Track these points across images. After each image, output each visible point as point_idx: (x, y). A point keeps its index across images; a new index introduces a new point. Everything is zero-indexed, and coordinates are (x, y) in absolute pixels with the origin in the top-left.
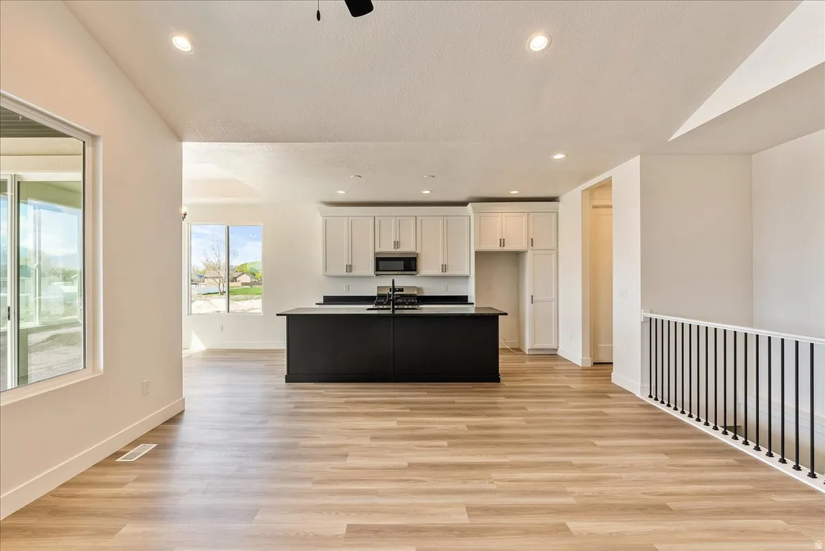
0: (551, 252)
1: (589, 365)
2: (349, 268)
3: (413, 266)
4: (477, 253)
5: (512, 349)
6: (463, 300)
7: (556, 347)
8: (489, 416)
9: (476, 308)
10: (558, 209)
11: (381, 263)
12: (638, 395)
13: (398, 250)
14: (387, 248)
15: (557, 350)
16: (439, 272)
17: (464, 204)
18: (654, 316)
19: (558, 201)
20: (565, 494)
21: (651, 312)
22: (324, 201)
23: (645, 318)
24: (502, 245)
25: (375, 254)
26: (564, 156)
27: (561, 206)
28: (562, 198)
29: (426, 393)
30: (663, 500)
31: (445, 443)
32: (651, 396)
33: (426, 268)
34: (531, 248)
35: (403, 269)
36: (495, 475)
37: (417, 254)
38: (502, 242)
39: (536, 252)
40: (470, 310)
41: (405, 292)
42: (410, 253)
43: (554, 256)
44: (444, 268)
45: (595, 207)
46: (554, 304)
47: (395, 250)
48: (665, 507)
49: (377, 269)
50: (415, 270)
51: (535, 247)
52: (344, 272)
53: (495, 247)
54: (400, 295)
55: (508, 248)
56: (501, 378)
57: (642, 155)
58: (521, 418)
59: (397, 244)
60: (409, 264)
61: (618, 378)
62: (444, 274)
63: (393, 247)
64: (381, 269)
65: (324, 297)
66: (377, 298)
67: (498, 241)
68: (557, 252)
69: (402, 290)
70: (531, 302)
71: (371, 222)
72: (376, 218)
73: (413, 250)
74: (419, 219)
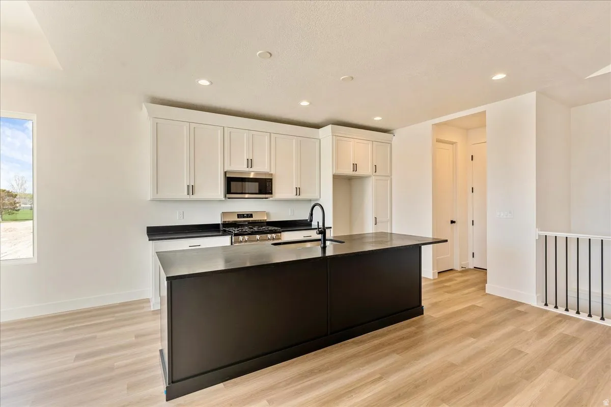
0: (387, 179)
1: (437, 276)
2: (191, 190)
3: (269, 188)
4: (333, 176)
10: (392, 141)
11: (233, 184)
13: (252, 170)
14: (239, 167)
16: (292, 195)
17: (317, 126)
19: (394, 134)
23: (539, 235)
24: (355, 170)
25: (225, 173)
28: (398, 132)
32: (546, 304)
33: (281, 190)
34: (374, 174)
35: (257, 192)
37: (271, 175)
38: (355, 168)
39: (378, 178)
41: (255, 218)
42: (265, 174)
43: (389, 182)
44: (298, 191)
45: (438, 141)
46: (389, 224)
47: (249, 170)
49: (229, 191)
50: (271, 193)
51: (377, 174)
52: (184, 195)
53: (350, 171)
54: (248, 221)
55: (358, 173)
59: (250, 163)
60: (264, 186)
62: (298, 197)
63: (245, 166)
64: (232, 192)
65: (148, 228)
66: (221, 226)
67: (352, 165)
68: (391, 179)
69: (251, 216)
70: (374, 223)
71: (220, 132)
72: (226, 129)
73: (267, 170)
74: (273, 137)
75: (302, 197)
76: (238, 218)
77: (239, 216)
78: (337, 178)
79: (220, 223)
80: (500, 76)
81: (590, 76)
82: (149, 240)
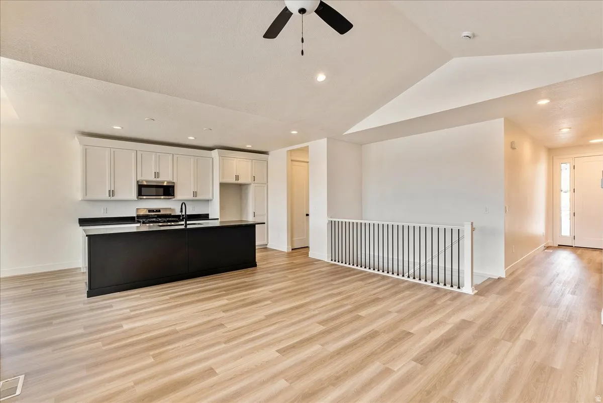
0: (264, 185)
1: (291, 250)
2: (112, 193)
3: (171, 192)
4: (220, 183)
6: (206, 217)
7: (267, 243)
8: (273, 284)
9: (221, 222)
10: (267, 159)
11: (142, 189)
12: (326, 260)
13: (157, 179)
14: (148, 177)
15: (267, 245)
16: (190, 197)
17: (210, 149)
18: (333, 220)
19: (268, 154)
20: (346, 305)
21: (331, 218)
22: (82, 131)
23: (329, 221)
25: (138, 182)
26: (297, 132)
27: (270, 158)
28: (270, 153)
29: (221, 281)
30: (375, 296)
31: (269, 302)
32: (332, 260)
33: (181, 193)
34: (253, 182)
35: (162, 194)
36: (312, 307)
37: (174, 183)
38: (237, 178)
39: (256, 185)
40: (216, 224)
41: (162, 213)
42: (169, 182)
43: (265, 188)
44: (195, 194)
45: (292, 161)
46: (266, 217)
47: (155, 179)
48: (378, 298)
49: (139, 194)
50: (174, 195)
51: (255, 181)
52: (106, 196)
53: (232, 180)
54: (157, 215)
55: (240, 181)
56: (258, 264)
57: (327, 138)
58: (290, 281)
59: (157, 175)
60: (168, 191)
61: (312, 254)
62: (195, 198)
63: (154, 177)
64: (142, 194)
65: (79, 219)
66: (136, 218)
67: (235, 176)
68: (267, 185)
69: (159, 211)
70: (253, 216)
71: (133, 154)
72: (138, 152)
73: (170, 179)
74: (175, 157)
75: (198, 198)
76: (149, 212)
77: (150, 211)
78: (223, 185)
79: (135, 216)
80: (294, 132)
81: (346, 133)
82: (80, 226)
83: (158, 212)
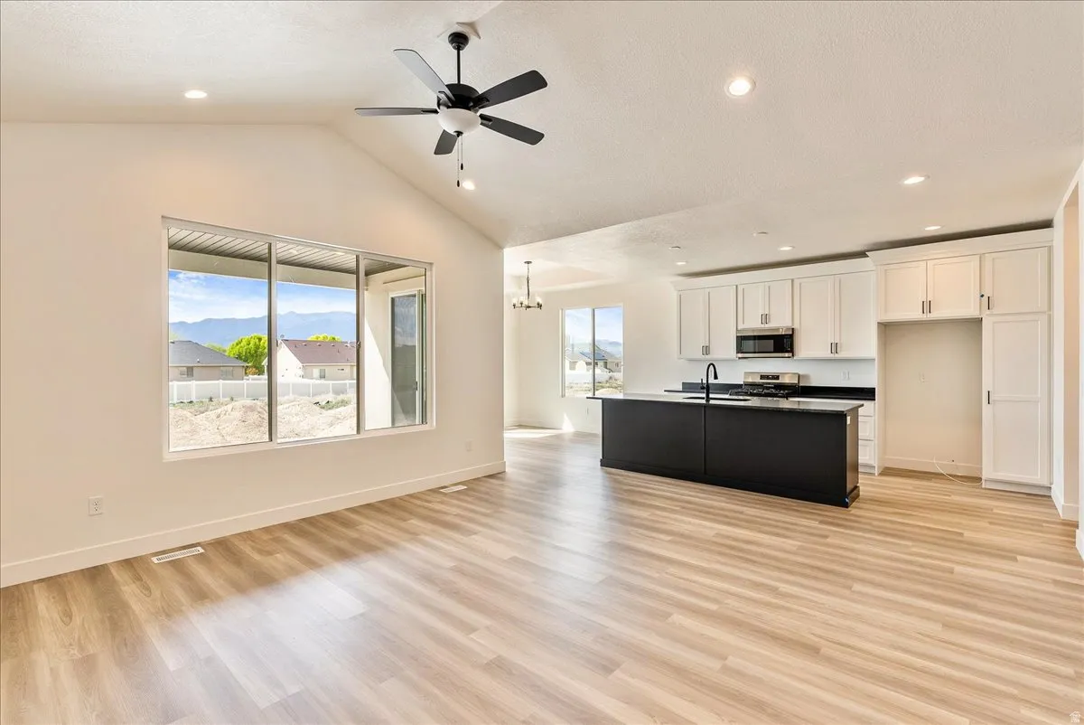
2: (706, 350)
3: (788, 345)
4: (880, 324)
5: (950, 475)
6: (868, 393)
7: (1046, 483)
10: (1050, 241)
11: (744, 342)
13: (767, 326)
14: (753, 324)
15: (1048, 488)
16: (827, 354)
19: (1052, 226)
22: (679, 272)
24: (928, 311)
25: (738, 332)
26: (922, 179)
28: (1055, 221)
35: (773, 350)
37: (794, 329)
38: (927, 306)
39: (999, 319)
41: (782, 380)
42: (785, 329)
43: (1042, 325)
46: (1041, 407)
47: (763, 326)
49: (739, 350)
50: (793, 351)
51: (996, 311)
52: (699, 354)
53: (914, 314)
54: (775, 383)
55: (936, 315)
59: (765, 318)
60: (782, 344)
62: (834, 355)
63: (760, 322)
64: (745, 350)
66: (744, 387)
67: (920, 304)
69: (777, 378)
70: (987, 401)
72: (739, 286)
73: (789, 324)
74: (797, 283)
75: (842, 355)
77: (762, 377)
78: (883, 327)
79: (742, 383)
83: (775, 379)
